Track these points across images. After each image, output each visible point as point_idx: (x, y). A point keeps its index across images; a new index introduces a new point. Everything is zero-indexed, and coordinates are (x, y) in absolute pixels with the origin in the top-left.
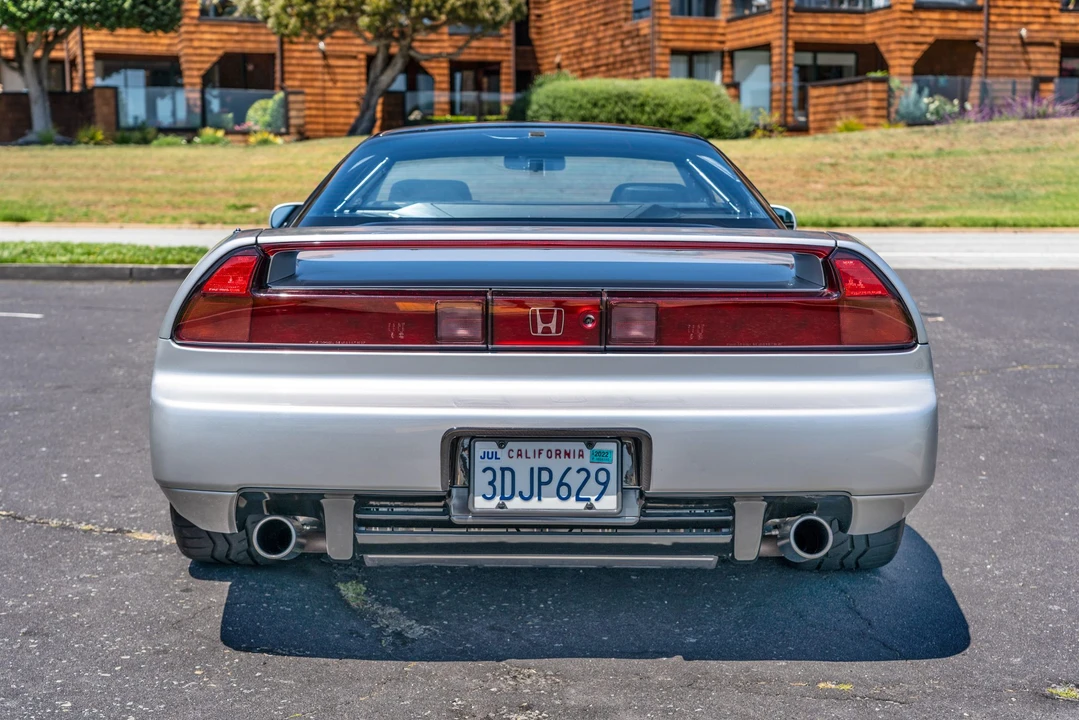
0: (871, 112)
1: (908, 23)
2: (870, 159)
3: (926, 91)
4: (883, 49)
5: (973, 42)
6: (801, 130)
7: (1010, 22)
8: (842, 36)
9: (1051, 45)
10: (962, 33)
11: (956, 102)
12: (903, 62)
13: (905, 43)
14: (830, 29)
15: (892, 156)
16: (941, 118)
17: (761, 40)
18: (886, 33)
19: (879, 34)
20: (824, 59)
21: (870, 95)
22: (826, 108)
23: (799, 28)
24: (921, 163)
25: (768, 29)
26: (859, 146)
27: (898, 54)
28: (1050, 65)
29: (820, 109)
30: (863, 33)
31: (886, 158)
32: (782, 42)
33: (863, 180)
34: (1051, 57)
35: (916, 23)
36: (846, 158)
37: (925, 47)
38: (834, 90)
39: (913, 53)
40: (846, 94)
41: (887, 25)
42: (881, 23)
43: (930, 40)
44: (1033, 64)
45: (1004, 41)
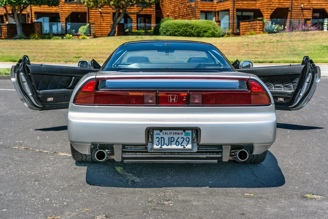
0: (258, 29)
1: (269, 3)
2: (258, 43)
3: (274, 23)
4: (261, 11)
5: (288, 9)
6: (238, 34)
7: (298, 3)
8: (250, 7)
9: (310, 9)
10: (284, 6)
11: (282, 26)
12: (267, 15)
13: (268, 9)
14: (246, 5)
15: (264, 42)
16: (278, 31)
17: (227, 8)
18: (262, 6)
19: (260, 6)
20: (245, 14)
21: (258, 24)
22: (245, 28)
23: (238, 5)
24: (272, 44)
25: (229, 5)
26: (254, 39)
27: (266, 12)
28: (310, 15)
29: (243, 28)
30: (256, 6)
31: (262, 43)
32: (233, 9)
33: (256, 50)
34: (310, 13)
35: (271, 3)
36: (251, 43)
37: (274, 10)
38: (247, 23)
39: (270, 12)
40: (251, 24)
41: (263, 4)
42: (261, 3)
43: (275, 8)
44: (305, 15)
45: (296, 8)
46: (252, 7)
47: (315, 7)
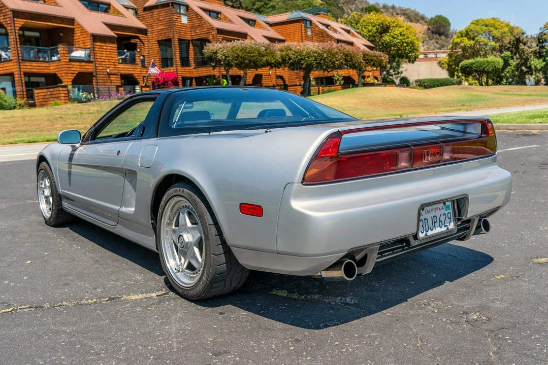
0: (62, 98)
1: (68, 66)
2: (74, 115)
3: (81, 91)
4: (59, 75)
5: (92, 73)
6: (33, 106)
7: (103, 67)
8: (42, 71)
9: (117, 75)
10: (87, 70)
11: (92, 94)
12: (68, 80)
13: (68, 73)
14: (37, 68)
15: (81, 113)
16: (89, 100)
17: (9, 71)
18: (59, 70)
19: (56, 70)
20: (33, 79)
21: (61, 92)
22: (43, 97)
23: (25, 67)
24: (93, 115)
25: (11, 67)
26: (67, 110)
27: (66, 77)
28: (118, 81)
29: (40, 97)
30: (50, 69)
31: (79, 114)
32: (19, 72)
33: (75, 122)
34: (118, 79)
35: (71, 66)
36: (64, 115)
37: (75, 75)
38: (45, 90)
39: (72, 77)
40: (51, 92)
41: (59, 67)
42: (57, 66)
43: (77, 72)
44: (112, 81)
45: (102, 73)
46: (45, 71)
47: (123, 72)
